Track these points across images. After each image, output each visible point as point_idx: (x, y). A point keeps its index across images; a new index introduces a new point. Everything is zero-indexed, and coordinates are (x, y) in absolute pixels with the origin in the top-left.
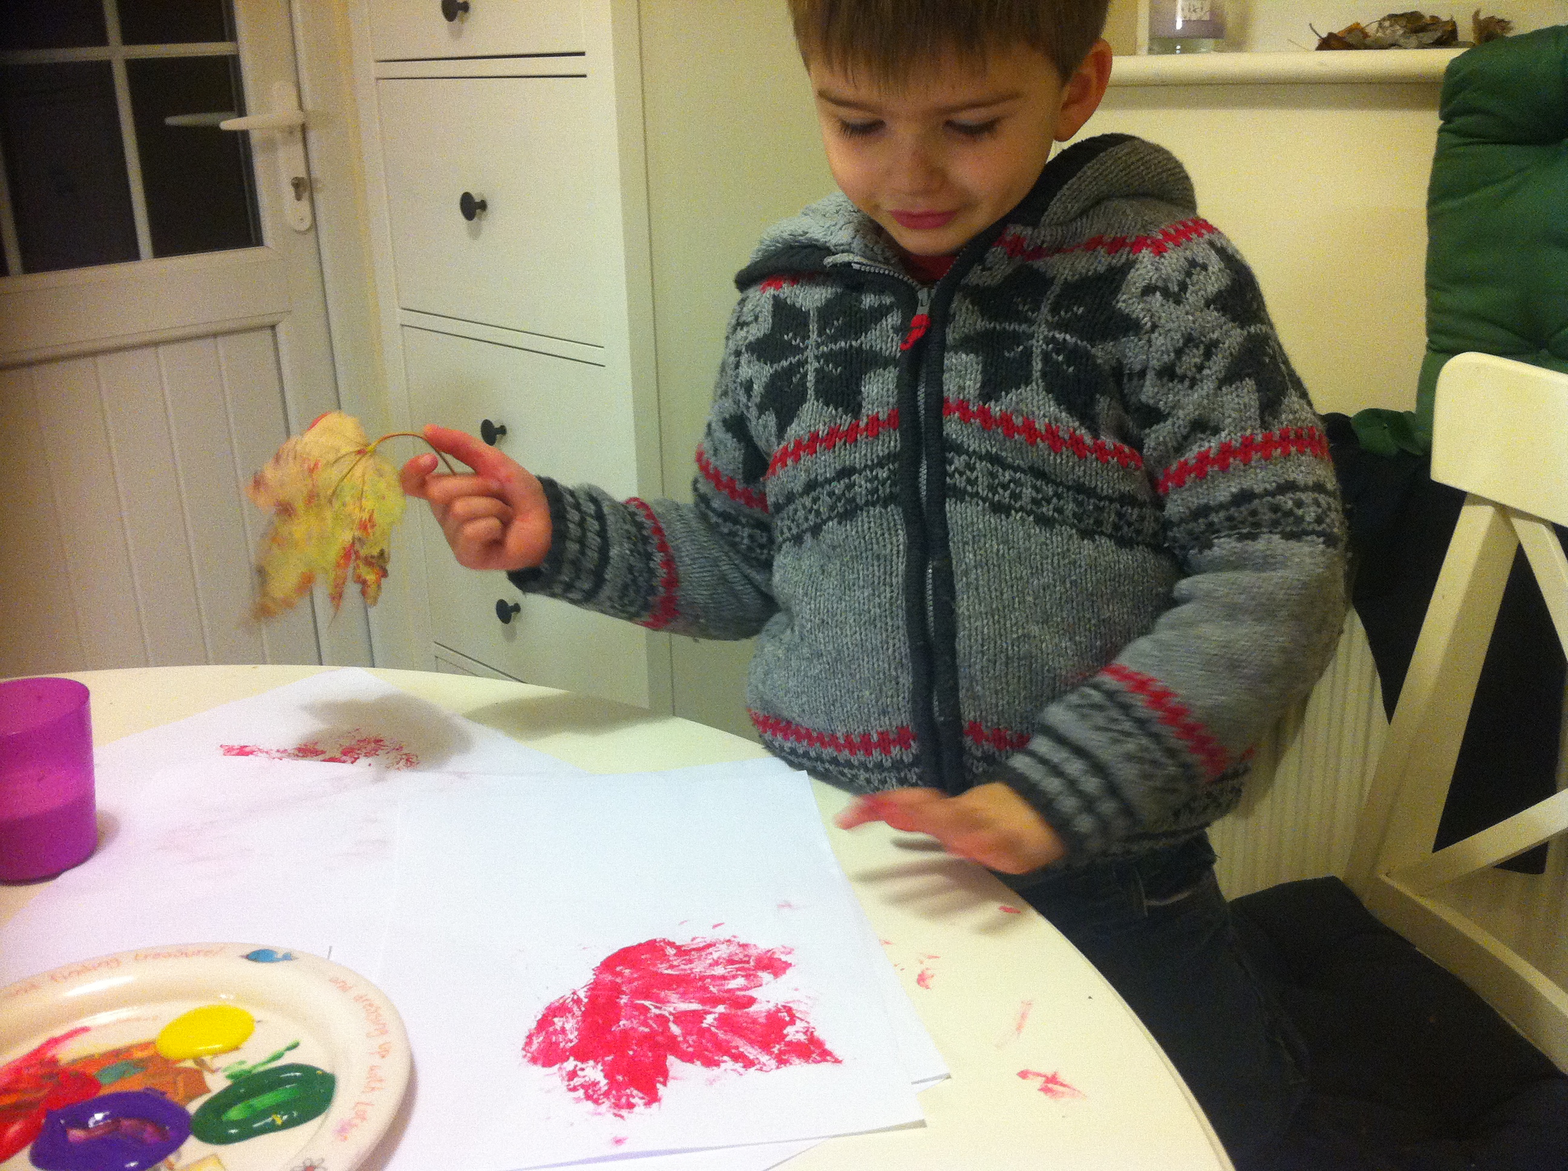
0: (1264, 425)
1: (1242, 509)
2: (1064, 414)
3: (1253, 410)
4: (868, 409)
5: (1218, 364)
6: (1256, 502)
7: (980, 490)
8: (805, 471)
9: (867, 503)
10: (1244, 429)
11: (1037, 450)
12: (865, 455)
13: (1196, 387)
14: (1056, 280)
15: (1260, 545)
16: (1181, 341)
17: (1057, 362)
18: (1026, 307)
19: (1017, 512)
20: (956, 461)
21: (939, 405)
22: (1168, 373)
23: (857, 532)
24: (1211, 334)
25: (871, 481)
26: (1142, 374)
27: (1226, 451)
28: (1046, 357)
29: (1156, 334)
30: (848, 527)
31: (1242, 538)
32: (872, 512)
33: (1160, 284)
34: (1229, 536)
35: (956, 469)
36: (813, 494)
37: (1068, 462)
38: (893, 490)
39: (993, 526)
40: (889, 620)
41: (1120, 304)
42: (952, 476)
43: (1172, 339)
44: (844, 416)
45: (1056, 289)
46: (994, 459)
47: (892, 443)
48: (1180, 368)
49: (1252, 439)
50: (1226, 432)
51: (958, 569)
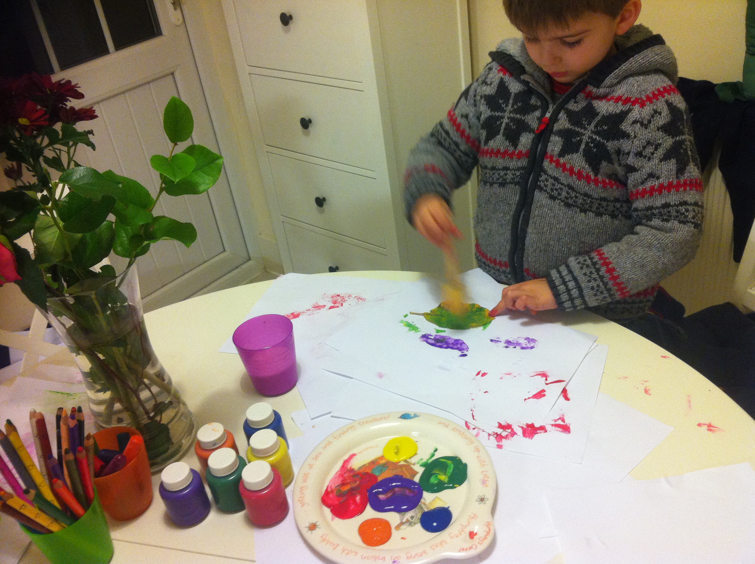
0: (677, 177)
1: (665, 210)
2: (587, 166)
3: (673, 171)
4: (520, 147)
5: (661, 152)
6: (671, 208)
7: (548, 190)
8: (493, 163)
9: (510, 182)
10: (669, 178)
11: (572, 178)
12: (514, 164)
13: (651, 160)
14: (600, 114)
15: (669, 225)
16: (646, 143)
17: (591, 147)
18: (586, 123)
19: (558, 200)
20: (543, 177)
21: (544, 154)
22: (639, 154)
23: (504, 192)
24: (658, 141)
25: (513, 175)
26: (628, 154)
27: (661, 187)
28: (587, 144)
29: (636, 140)
30: (501, 189)
31: (663, 220)
32: (510, 186)
33: (640, 120)
34: (659, 218)
35: (542, 180)
36: (494, 172)
37: (583, 185)
38: (520, 180)
39: (548, 203)
40: (507, 226)
41: (622, 127)
42: (540, 182)
43: (642, 142)
44: (511, 147)
45: (599, 118)
46: (556, 179)
47: (524, 163)
48: (645, 153)
49: (672, 183)
50: (662, 179)
51: (532, 216)
